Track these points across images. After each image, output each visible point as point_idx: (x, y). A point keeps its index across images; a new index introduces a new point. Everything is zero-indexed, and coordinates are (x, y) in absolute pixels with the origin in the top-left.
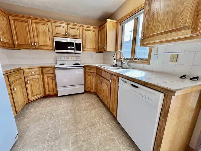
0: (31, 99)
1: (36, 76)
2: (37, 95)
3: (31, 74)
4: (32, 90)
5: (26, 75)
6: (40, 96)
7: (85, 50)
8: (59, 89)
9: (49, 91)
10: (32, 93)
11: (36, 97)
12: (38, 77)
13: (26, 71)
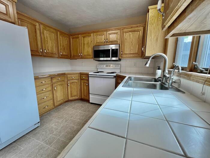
0: (70, 98)
1: (75, 81)
2: (74, 96)
3: (72, 78)
4: (71, 92)
5: (69, 79)
6: (76, 98)
7: (123, 56)
8: (91, 96)
9: (84, 96)
10: (71, 94)
11: (74, 98)
12: (77, 82)
13: (69, 76)
